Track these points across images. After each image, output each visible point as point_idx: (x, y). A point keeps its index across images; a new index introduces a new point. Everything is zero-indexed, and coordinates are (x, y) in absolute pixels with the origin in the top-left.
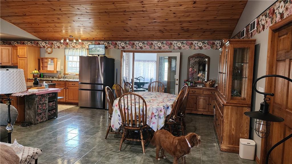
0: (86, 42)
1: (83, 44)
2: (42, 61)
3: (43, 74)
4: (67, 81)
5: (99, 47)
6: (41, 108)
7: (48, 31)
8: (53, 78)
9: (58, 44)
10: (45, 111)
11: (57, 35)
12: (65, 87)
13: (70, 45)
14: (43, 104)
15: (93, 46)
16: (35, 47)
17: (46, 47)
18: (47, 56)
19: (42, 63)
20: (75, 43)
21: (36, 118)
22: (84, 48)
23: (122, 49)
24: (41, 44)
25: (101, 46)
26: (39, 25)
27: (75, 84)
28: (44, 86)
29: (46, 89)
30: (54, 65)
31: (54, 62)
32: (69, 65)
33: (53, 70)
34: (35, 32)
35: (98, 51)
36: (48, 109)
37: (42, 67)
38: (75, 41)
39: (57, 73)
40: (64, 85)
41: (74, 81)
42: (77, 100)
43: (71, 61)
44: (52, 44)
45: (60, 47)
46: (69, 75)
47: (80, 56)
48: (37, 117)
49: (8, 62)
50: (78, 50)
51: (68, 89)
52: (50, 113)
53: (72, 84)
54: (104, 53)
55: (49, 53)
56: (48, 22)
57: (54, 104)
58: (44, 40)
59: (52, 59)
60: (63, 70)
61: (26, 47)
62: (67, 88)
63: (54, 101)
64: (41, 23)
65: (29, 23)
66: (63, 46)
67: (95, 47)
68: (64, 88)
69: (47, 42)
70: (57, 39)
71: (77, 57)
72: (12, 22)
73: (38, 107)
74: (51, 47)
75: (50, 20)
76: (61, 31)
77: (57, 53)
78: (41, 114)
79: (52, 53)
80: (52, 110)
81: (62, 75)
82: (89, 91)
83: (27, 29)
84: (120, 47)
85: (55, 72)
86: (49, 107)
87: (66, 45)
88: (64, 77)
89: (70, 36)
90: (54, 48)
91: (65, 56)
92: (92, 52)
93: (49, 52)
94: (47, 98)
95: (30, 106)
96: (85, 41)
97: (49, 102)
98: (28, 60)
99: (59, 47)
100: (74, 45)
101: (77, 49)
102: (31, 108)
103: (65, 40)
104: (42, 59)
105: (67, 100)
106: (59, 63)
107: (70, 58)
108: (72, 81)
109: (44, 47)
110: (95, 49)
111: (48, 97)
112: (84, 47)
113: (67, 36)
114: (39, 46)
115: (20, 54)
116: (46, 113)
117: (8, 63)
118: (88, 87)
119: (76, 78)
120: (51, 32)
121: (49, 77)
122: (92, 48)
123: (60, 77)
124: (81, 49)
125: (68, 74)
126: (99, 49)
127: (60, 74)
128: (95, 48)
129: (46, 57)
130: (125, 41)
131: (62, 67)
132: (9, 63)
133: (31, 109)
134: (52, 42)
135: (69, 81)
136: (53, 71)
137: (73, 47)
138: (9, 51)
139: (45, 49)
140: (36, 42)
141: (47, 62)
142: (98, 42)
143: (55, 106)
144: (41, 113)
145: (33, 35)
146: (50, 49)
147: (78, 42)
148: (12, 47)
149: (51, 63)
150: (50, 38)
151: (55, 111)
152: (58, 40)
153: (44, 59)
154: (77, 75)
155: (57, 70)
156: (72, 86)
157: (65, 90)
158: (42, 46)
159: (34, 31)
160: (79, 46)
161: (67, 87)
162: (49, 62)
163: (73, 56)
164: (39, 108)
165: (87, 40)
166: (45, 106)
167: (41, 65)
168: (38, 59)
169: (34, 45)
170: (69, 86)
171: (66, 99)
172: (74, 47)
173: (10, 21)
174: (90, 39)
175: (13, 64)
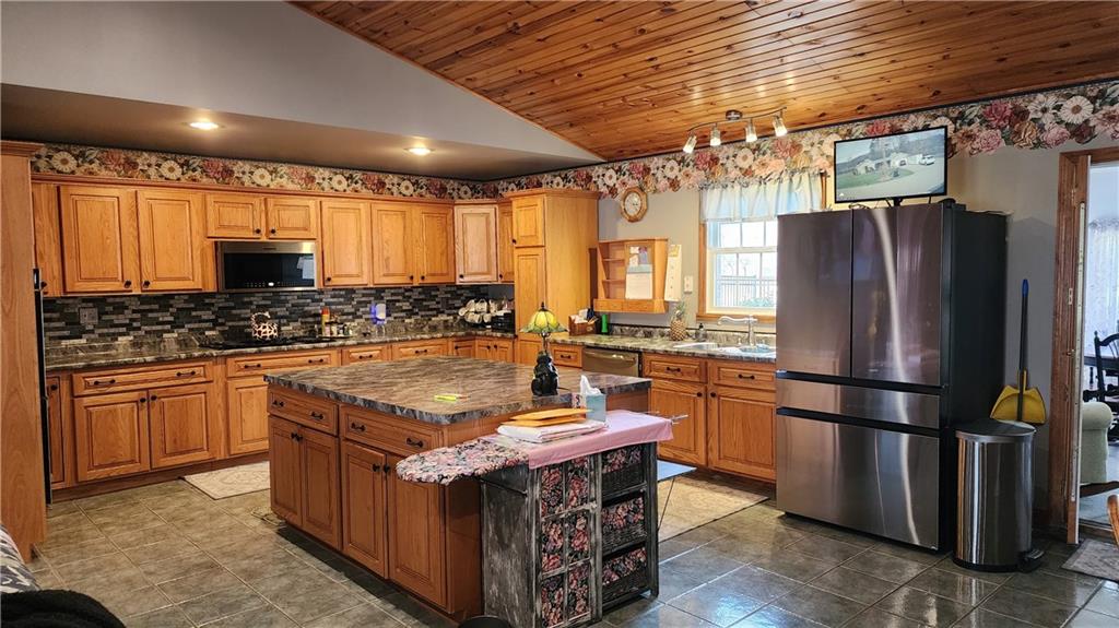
0: (815, 136)
1: (796, 147)
2: (606, 256)
3: (609, 316)
4: (711, 356)
5: (903, 149)
6: (560, 544)
7: (624, 109)
8: (648, 335)
9: (672, 169)
10: (587, 563)
11: (665, 121)
12: (702, 390)
13: (729, 164)
14: (574, 518)
15: (863, 148)
16: (576, 195)
17: (621, 191)
18: (624, 231)
19: (606, 265)
20: (754, 151)
21: (532, 607)
22: (804, 170)
23: (1072, 145)
24: (600, 182)
25: (918, 142)
26: (580, 75)
27: (752, 377)
28: (583, 402)
29: (590, 425)
30: (654, 272)
31: (653, 262)
32: (722, 266)
33: (651, 297)
34: (571, 125)
35: (896, 175)
36: (599, 550)
37: (606, 284)
38: (751, 138)
39: (667, 310)
40: (697, 380)
41: (750, 360)
42: (765, 466)
43: (728, 251)
44: (647, 170)
45: (682, 183)
46: (724, 322)
47: (779, 217)
48: (538, 604)
49: (486, 270)
50: (771, 187)
51: (715, 401)
52: (617, 572)
53: (740, 376)
54: (943, 181)
55: (633, 220)
56: (618, 51)
57: (635, 511)
58: (613, 157)
59: (646, 244)
60: (695, 296)
61: (539, 201)
62: (713, 395)
63: (637, 494)
64: (588, 62)
65: (539, 75)
66: (696, 173)
67: (873, 152)
68: (699, 395)
69: (626, 166)
70: (669, 143)
71: (762, 223)
72: (479, 84)
73: (543, 539)
74: (642, 189)
75: (626, 34)
76: (685, 91)
77: (667, 214)
78: (560, 580)
79: (645, 218)
80: (625, 552)
81: (691, 321)
82: (829, 425)
83: (541, 111)
84: (1054, 132)
85: (658, 308)
86: (605, 535)
87: (706, 166)
88: (697, 334)
89: (728, 113)
90: (655, 191)
91: (704, 225)
92: (859, 184)
93: (632, 212)
94: (593, 480)
95: (506, 531)
96: (809, 133)
97: (606, 504)
98: (548, 255)
99: (674, 184)
100: (745, 165)
101: (762, 181)
102: (510, 540)
103: (703, 143)
104: (606, 247)
105: (714, 456)
106: (675, 263)
107: (729, 235)
108: (738, 360)
109: (613, 191)
110: (871, 164)
111: (600, 471)
112: (800, 166)
113: (712, 118)
114: (593, 188)
115: (522, 233)
116: (593, 575)
117: (483, 274)
118: (826, 398)
119: (759, 341)
120: (637, 106)
121: (633, 329)
122: (859, 160)
123: (680, 331)
124: (786, 178)
125: (718, 316)
126: (903, 163)
127: (679, 317)
128: (873, 155)
129: (621, 237)
130: (1092, 82)
131: (691, 284)
132: (488, 273)
133: (508, 546)
134: (646, 161)
135: (725, 359)
136: (650, 302)
137: (744, 175)
138: (488, 223)
139: (618, 199)
140: (584, 172)
141: (622, 262)
142: (887, 124)
143: (644, 528)
144: (562, 575)
145: (569, 139)
146: (635, 199)
147: (769, 140)
148: (497, 206)
149: (639, 263)
150: (637, 143)
151: (646, 554)
152: (670, 148)
153: (612, 249)
154: (761, 320)
155: (666, 299)
156: (740, 383)
157: (701, 401)
158: (604, 189)
159: (568, 119)
160: (774, 162)
161: (711, 389)
162: (633, 263)
163: (743, 220)
164: (550, 547)
165: (820, 122)
166: (586, 532)
167: (602, 276)
168: (590, 250)
169: (576, 188)
170: (721, 382)
171: (707, 454)
172: (748, 172)
173: (470, 84)
174: (839, 112)
175: (501, 276)
